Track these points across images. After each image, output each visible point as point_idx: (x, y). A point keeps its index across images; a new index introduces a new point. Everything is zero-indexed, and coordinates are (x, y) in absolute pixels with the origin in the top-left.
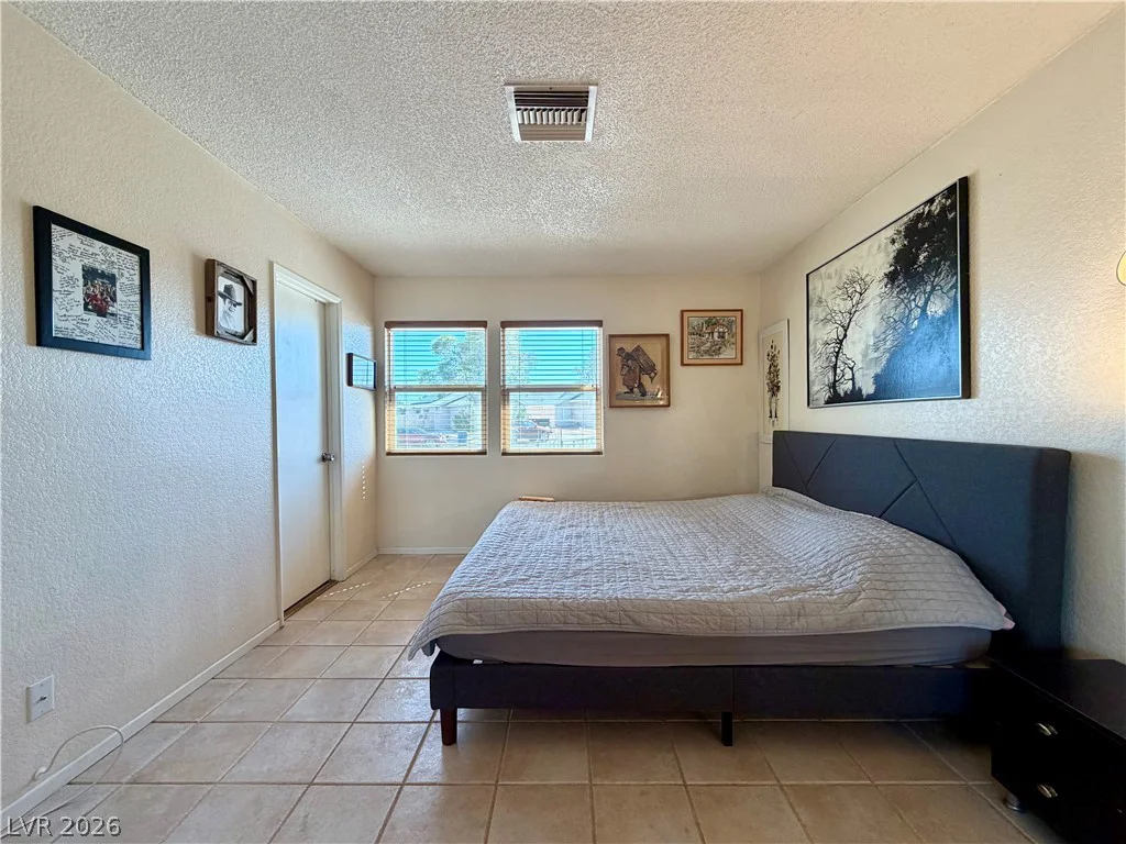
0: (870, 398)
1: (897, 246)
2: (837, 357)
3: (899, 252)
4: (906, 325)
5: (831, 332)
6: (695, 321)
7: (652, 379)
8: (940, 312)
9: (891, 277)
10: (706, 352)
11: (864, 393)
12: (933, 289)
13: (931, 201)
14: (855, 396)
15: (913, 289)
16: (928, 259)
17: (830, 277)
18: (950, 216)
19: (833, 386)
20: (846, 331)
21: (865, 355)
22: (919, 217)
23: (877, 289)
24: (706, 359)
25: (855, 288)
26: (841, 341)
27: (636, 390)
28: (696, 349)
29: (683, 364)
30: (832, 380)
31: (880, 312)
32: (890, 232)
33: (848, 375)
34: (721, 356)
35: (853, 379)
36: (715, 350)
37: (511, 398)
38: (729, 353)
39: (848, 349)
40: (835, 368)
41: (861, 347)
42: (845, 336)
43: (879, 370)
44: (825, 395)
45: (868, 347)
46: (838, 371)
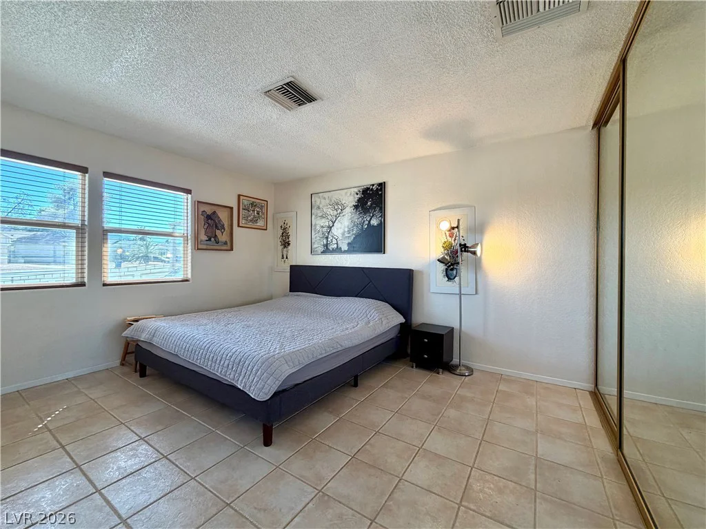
0: (345, 252)
1: (359, 196)
2: (328, 234)
3: (360, 198)
4: (362, 226)
5: (325, 223)
6: (245, 202)
7: (222, 233)
8: (376, 224)
9: (356, 207)
10: (251, 221)
11: (343, 249)
12: (373, 216)
13: (373, 185)
14: (338, 250)
15: (365, 214)
16: (371, 204)
17: (325, 199)
18: (380, 193)
19: (326, 246)
20: (333, 223)
21: (343, 234)
22: (368, 189)
23: (349, 210)
24: (251, 224)
25: (339, 207)
26: (331, 228)
27: (212, 239)
28: (246, 218)
29: (239, 226)
30: (325, 242)
31: (351, 219)
32: (356, 190)
33: (334, 241)
34: (258, 224)
35: (337, 244)
36: (255, 221)
37: (109, 237)
38: (261, 223)
39: (334, 230)
40: (327, 238)
41: (341, 231)
42: (333, 226)
43: (350, 241)
44: (322, 249)
45: (345, 232)
46: (329, 240)
